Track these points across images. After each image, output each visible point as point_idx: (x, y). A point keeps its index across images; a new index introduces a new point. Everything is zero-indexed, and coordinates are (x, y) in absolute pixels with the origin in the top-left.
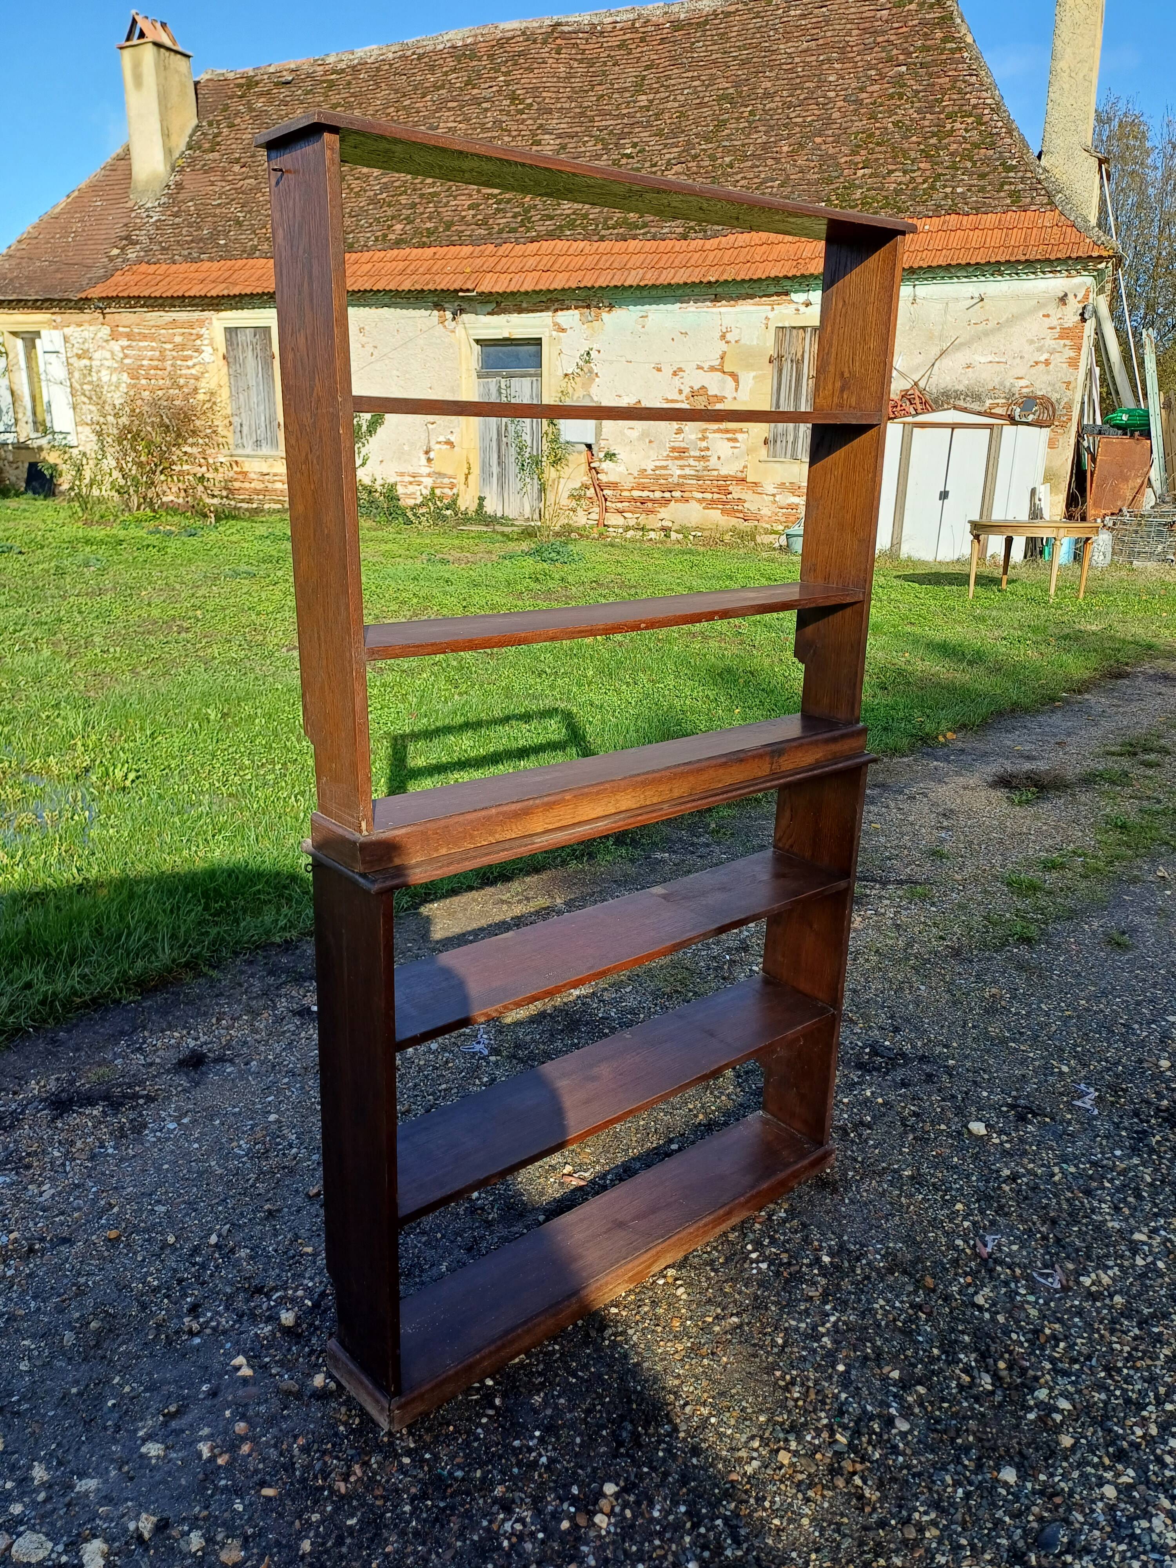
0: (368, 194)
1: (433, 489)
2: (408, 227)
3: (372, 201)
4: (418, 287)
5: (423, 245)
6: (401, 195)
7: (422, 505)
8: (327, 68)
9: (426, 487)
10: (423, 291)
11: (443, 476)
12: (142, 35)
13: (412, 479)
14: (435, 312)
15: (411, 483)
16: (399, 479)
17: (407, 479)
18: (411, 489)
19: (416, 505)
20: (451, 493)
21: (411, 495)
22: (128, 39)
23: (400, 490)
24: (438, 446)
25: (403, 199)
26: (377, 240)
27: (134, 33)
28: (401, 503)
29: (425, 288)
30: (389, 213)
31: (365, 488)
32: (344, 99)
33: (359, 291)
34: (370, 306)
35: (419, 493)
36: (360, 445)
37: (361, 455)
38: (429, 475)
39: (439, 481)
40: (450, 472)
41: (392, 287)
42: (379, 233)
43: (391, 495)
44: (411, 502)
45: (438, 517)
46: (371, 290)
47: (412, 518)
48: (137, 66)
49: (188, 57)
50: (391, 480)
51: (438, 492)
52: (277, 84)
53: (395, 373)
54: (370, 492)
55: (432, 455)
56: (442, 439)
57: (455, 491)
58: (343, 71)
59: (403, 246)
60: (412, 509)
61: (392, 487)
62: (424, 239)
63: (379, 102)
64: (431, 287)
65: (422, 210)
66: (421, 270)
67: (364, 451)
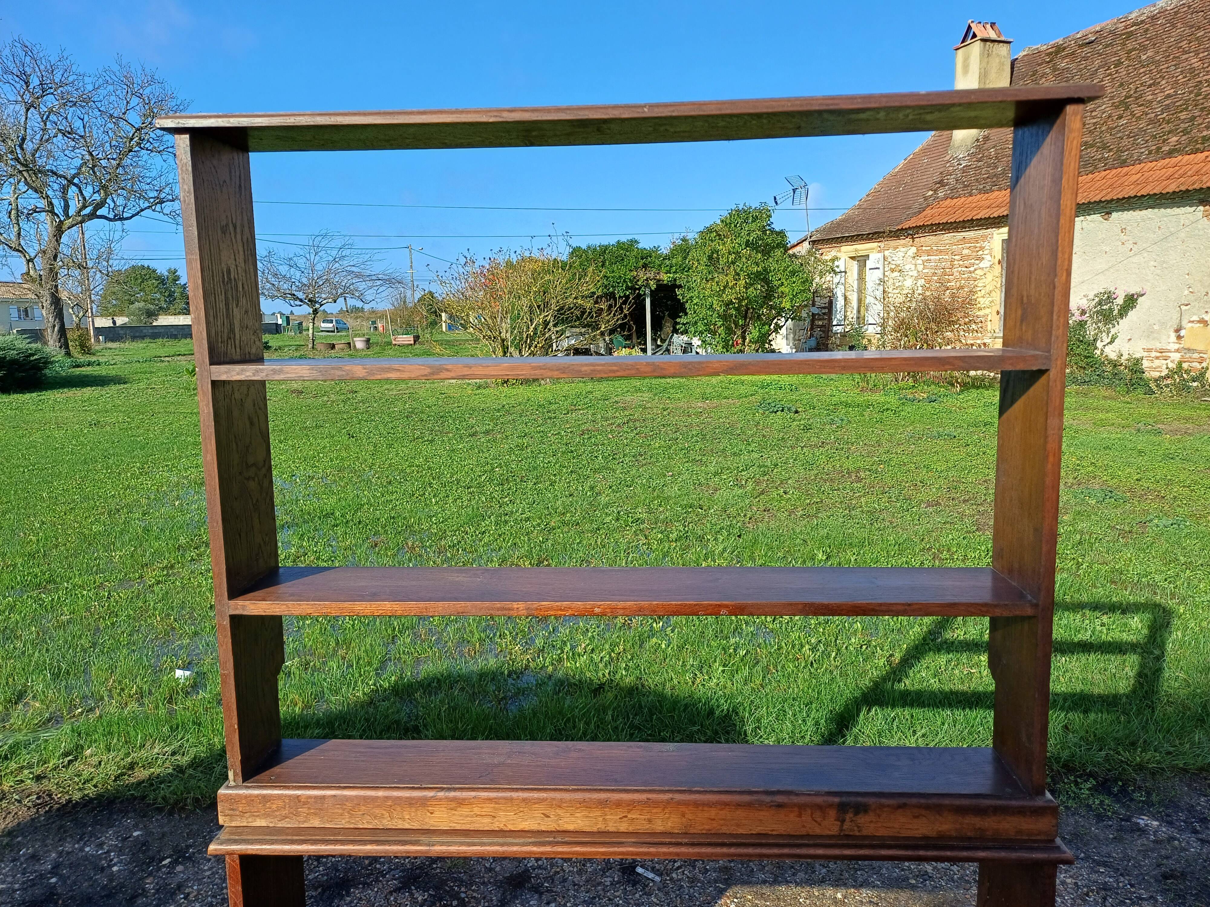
0: (1149, 116)
1: (1180, 363)
2: (1184, 138)
3: (1151, 122)
4: (1183, 188)
5: (1196, 151)
6: (1181, 112)
7: (1167, 377)
8: (1128, 23)
9: (1172, 362)
10: (1187, 191)
11: (1194, 351)
12: (974, 36)
13: (1159, 354)
14: (1201, 208)
15: (1157, 358)
16: (1146, 354)
17: (1154, 354)
18: (1157, 363)
19: (1160, 377)
20: (1199, 366)
21: (1155, 369)
22: (963, 42)
23: (1146, 364)
24: (1190, 325)
25: (1183, 116)
26: (1150, 153)
27: (969, 35)
28: (1147, 375)
29: (1190, 188)
30: (1167, 129)
31: (1110, 362)
32: (1139, 44)
33: (1124, 198)
34: (1134, 209)
35: (1165, 366)
36: (1111, 326)
37: (1110, 335)
38: (1177, 351)
39: (1187, 356)
40: (1200, 347)
41: (1157, 191)
42: (1154, 147)
43: (1136, 368)
44: (1156, 374)
45: (1183, 388)
46: (1136, 196)
47: (1154, 388)
48: (966, 60)
49: (1009, 42)
50: (1138, 355)
51: (1185, 366)
52: (1080, 46)
53: (1152, 263)
54: (1115, 366)
55: (1182, 333)
56: (1195, 318)
57: (1204, 365)
58: (1142, 22)
59: (1176, 155)
60: (1156, 380)
61: (1138, 361)
62: (1198, 146)
63: (1173, 40)
64: (1197, 186)
65: (1200, 122)
66: (1189, 173)
67: (1113, 331)
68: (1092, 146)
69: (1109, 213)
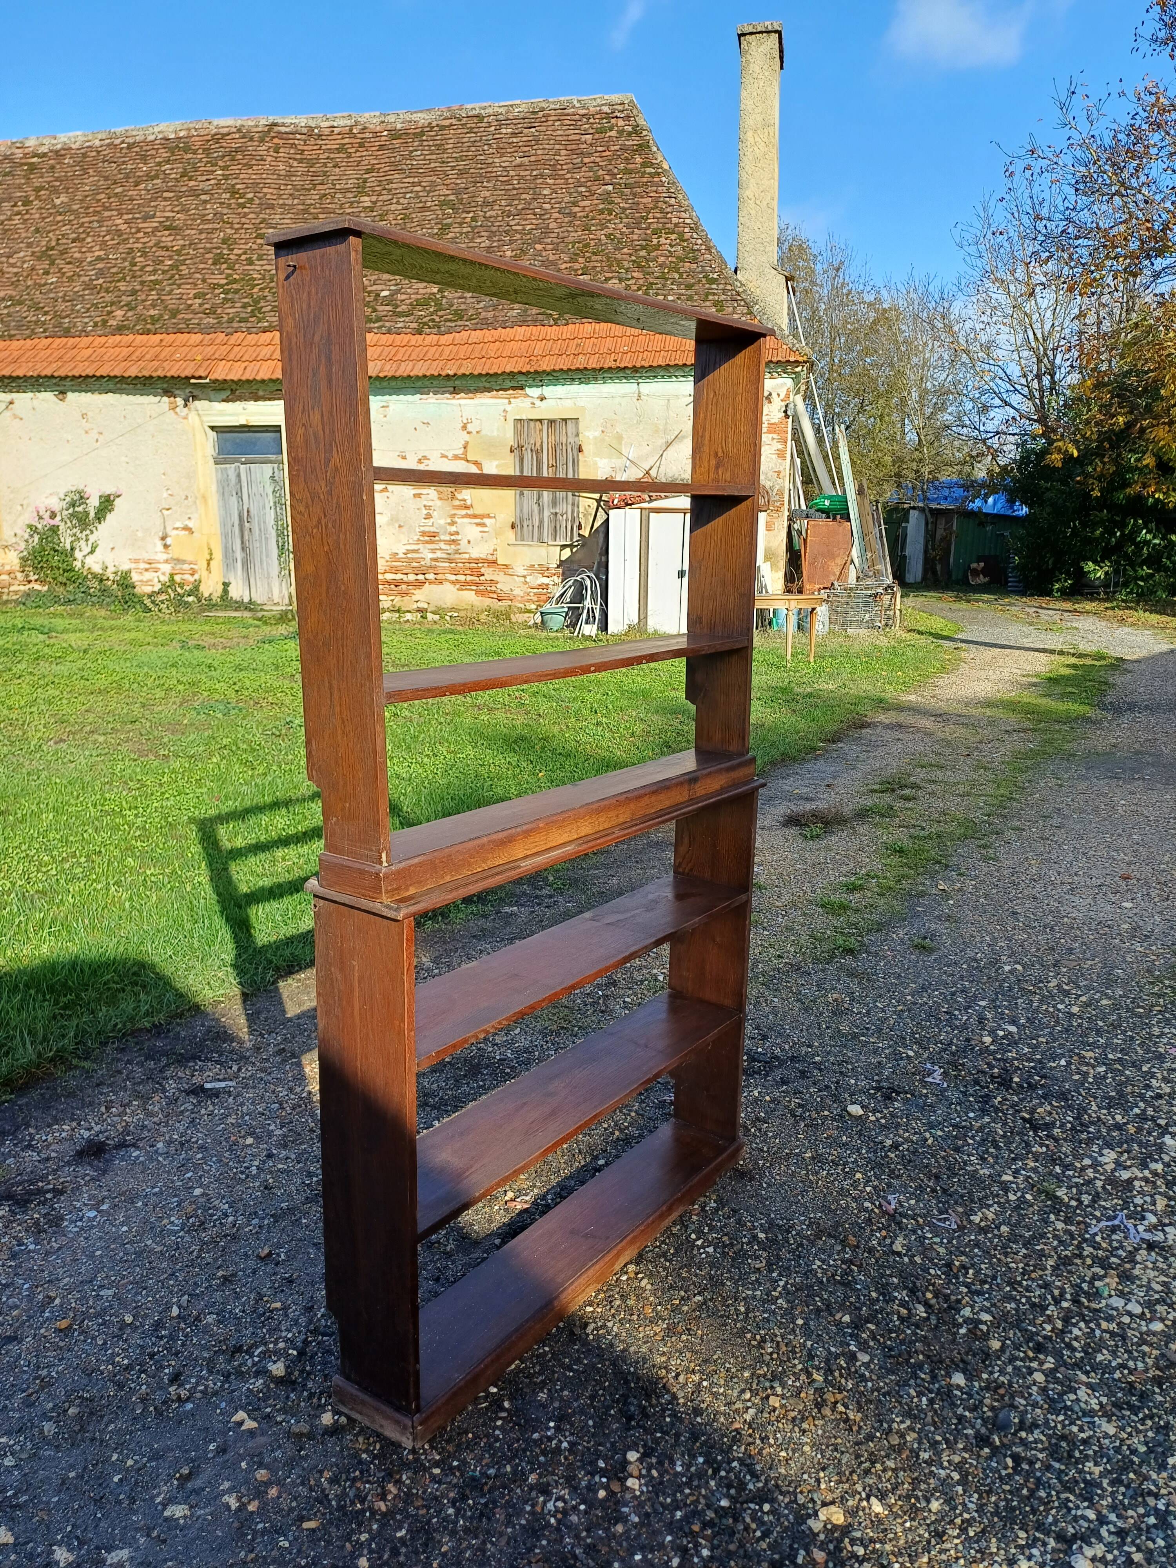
0: (82, 279)
1: (172, 576)
2: (130, 314)
3: (87, 286)
4: (146, 373)
5: (148, 332)
6: (119, 281)
7: (160, 592)
8: (27, 151)
9: (164, 574)
10: (151, 377)
11: (183, 562)
13: (147, 566)
14: (165, 399)
15: (147, 570)
16: (133, 566)
17: (143, 566)
18: (147, 576)
19: (154, 592)
20: (192, 579)
21: (147, 582)
23: (135, 577)
24: (175, 532)
25: (122, 286)
26: (96, 325)
28: (138, 590)
29: (154, 374)
30: (107, 299)
31: (95, 576)
32: (49, 183)
33: (80, 376)
34: (92, 391)
35: (156, 580)
36: (88, 532)
37: (90, 543)
38: (166, 561)
39: (178, 567)
40: (189, 557)
41: (117, 372)
42: (98, 319)
43: (125, 582)
44: (148, 589)
45: (180, 604)
46: (94, 376)
47: (151, 606)
50: (125, 567)
51: (177, 578)
53: (124, 459)
54: (101, 581)
55: (169, 541)
56: (179, 524)
57: (196, 577)
58: (44, 155)
59: (126, 332)
60: (150, 596)
61: (126, 575)
62: (149, 326)
63: (87, 188)
64: (160, 373)
65: (144, 297)
66: (148, 357)
67: (92, 538)
68: (20, 303)
69: (62, 393)
